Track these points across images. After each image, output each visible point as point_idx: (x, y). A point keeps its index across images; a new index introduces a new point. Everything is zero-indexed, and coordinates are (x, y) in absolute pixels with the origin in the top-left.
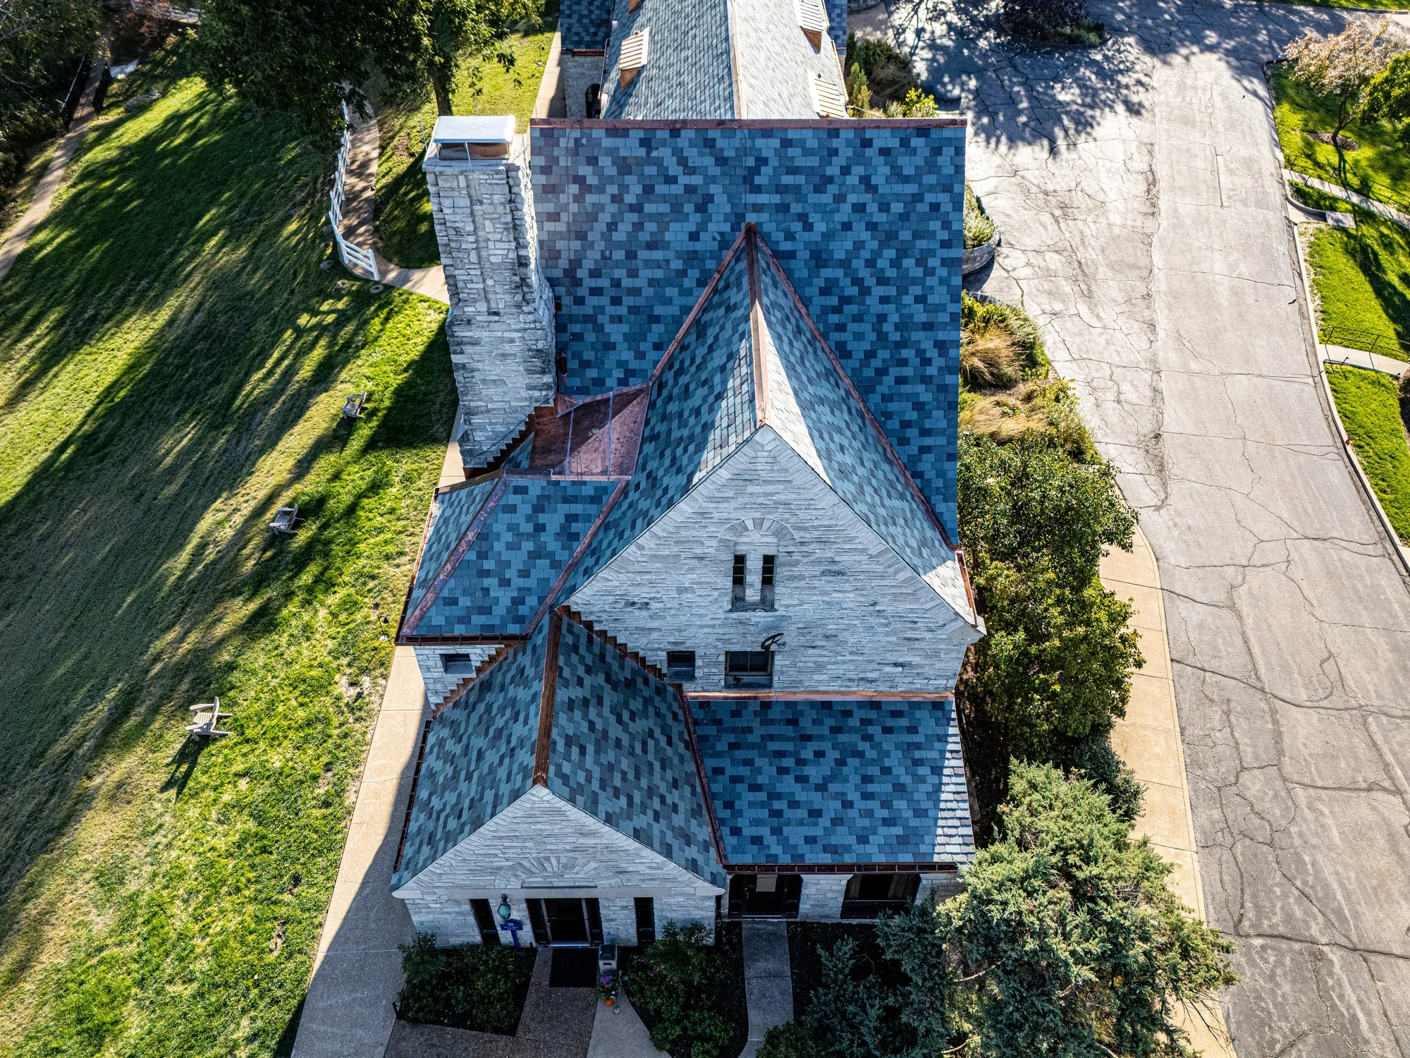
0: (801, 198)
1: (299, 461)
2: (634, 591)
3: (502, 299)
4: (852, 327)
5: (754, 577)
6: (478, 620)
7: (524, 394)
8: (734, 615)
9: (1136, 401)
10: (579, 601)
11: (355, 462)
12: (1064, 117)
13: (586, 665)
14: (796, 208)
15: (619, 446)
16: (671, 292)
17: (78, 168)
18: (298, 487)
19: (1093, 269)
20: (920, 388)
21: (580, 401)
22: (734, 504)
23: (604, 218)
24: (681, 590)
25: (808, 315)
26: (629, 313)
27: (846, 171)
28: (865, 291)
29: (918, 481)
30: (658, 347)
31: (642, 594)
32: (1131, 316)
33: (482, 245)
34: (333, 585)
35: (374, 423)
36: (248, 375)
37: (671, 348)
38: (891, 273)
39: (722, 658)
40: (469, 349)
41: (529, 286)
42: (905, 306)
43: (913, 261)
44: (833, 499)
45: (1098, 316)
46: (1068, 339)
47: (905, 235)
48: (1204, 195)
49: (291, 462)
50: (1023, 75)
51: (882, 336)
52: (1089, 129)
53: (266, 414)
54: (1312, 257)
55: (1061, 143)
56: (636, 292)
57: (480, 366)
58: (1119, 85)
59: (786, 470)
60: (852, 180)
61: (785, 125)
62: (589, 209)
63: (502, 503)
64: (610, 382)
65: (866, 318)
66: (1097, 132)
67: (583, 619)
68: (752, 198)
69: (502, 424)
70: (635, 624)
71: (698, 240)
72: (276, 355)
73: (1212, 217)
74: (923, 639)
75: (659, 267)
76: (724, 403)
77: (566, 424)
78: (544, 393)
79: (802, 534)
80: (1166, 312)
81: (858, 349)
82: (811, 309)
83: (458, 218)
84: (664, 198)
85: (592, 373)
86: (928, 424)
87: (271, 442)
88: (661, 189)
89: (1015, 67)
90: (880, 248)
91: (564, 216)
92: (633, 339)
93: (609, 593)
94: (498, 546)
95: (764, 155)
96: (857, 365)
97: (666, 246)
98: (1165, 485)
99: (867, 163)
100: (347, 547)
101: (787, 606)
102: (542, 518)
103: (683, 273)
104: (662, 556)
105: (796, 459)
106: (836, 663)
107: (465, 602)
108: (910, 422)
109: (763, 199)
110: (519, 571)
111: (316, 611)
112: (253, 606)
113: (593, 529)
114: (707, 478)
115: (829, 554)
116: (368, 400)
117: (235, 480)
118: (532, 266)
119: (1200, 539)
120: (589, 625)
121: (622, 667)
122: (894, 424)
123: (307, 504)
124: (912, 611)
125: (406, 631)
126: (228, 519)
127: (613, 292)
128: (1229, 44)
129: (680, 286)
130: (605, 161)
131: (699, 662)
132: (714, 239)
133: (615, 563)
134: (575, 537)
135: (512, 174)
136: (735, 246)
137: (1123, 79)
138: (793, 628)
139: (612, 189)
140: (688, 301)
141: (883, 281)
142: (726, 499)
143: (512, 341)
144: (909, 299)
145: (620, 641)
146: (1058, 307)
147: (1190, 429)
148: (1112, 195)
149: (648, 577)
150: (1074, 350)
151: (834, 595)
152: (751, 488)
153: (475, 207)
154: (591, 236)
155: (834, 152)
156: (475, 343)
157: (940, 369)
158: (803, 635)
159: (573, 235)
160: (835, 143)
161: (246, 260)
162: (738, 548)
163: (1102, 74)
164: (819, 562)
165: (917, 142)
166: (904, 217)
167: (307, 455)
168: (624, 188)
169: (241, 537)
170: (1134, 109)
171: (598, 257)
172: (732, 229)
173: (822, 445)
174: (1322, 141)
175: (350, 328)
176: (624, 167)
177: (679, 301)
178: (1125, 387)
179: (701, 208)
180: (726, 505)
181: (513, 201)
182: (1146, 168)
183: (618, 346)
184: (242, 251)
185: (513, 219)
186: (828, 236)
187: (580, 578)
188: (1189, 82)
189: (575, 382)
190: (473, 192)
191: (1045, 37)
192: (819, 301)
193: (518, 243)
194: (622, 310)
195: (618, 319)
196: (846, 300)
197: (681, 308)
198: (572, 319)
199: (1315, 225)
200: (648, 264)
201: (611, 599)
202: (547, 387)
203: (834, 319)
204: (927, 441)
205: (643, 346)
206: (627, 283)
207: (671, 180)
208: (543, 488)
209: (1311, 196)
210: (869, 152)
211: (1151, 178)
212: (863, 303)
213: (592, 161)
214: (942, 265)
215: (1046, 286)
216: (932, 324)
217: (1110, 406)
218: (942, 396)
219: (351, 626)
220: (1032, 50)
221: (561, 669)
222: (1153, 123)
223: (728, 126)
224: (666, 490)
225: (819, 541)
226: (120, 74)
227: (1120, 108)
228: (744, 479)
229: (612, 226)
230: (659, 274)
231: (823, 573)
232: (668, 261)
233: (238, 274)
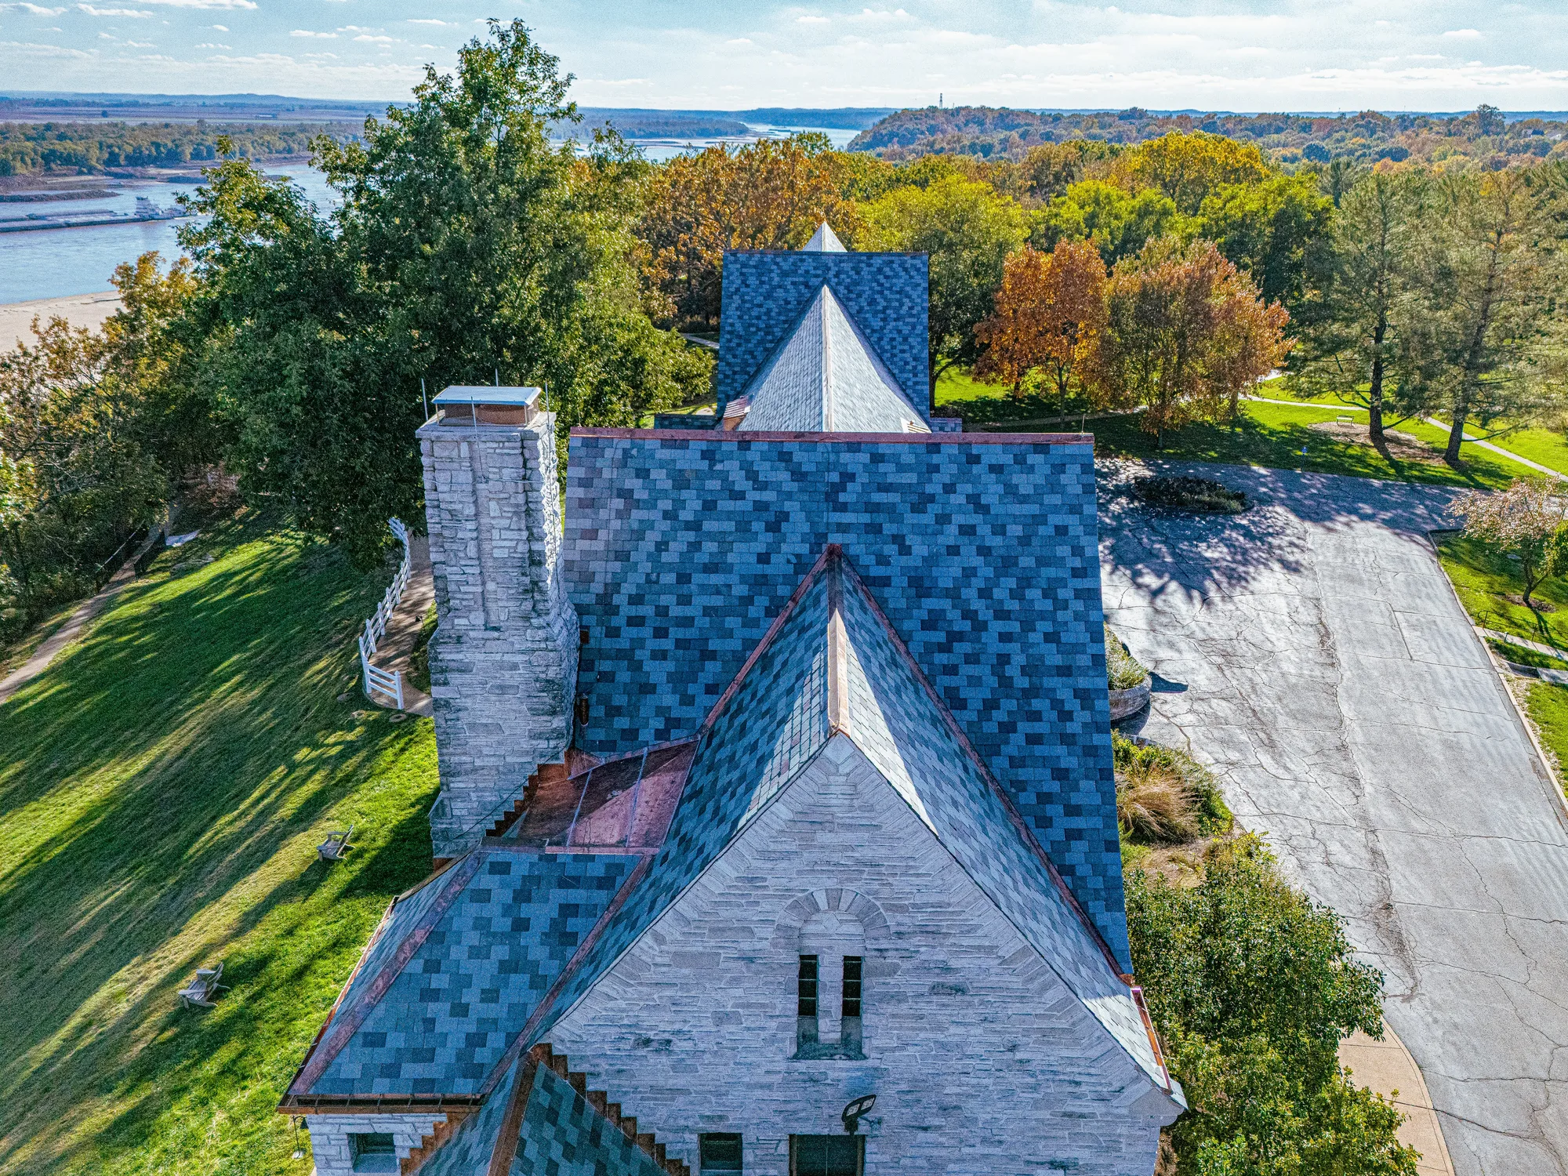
0: (897, 519)
1: (245, 914)
2: (648, 1019)
3: (504, 607)
4: (967, 670)
5: (830, 1000)
6: (411, 1070)
7: (525, 745)
8: (802, 1066)
9: (1350, 864)
10: (566, 1036)
11: (320, 914)
12: (1214, 572)
13: (567, 1145)
14: (889, 529)
15: (647, 811)
16: (732, 622)
17: (95, 626)
18: (234, 946)
19: (1270, 717)
20: (1061, 750)
21: (602, 760)
22: (796, 863)
23: (652, 537)
24: (721, 1018)
25: (908, 653)
26: (677, 647)
27: (949, 489)
28: (980, 627)
29: (1068, 879)
30: (712, 689)
31: (660, 1024)
32: (1327, 768)
33: (485, 535)
34: (244, 1078)
35: (358, 866)
36: (214, 819)
37: (730, 692)
38: (1013, 605)
39: (784, 1148)
40: (455, 678)
41: (542, 592)
42: (1032, 645)
43: (1039, 592)
44: (939, 857)
45: (1286, 768)
46: (1252, 792)
47: (1027, 562)
48: (1389, 648)
49: (235, 915)
50: (1162, 535)
51: (1005, 682)
52: (1243, 583)
53: (221, 861)
54: (1533, 711)
55: (1213, 594)
56: (687, 622)
57: (468, 703)
58: (1271, 546)
59: (871, 808)
60: (957, 499)
61: (875, 439)
62: (635, 526)
63: (471, 886)
64: (646, 735)
65: (983, 658)
66: (1254, 585)
67: (571, 1069)
68: (837, 517)
69: (492, 790)
70: (648, 1080)
71: (768, 562)
72: (256, 794)
73: (1403, 670)
74: (1092, 1115)
75: (718, 593)
76: (788, 727)
77: (579, 788)
78: (552, 743)
79: (899, 917)
80: (1369, 765)
81: (975, 697)
82: (911, 645)
83: (456, 497)
84: (729, 516)
85: (621, 723)
86: (1075, 799)
87: (216, 896)
88: (725, 505)
89: (1153, 528)
90: (997, 577)
91: (602, 534)
92: (678, 680)
93: (612, 1022)
94: (456, 953)
95: (850, 469)
96: (974, 717)
97: (730, 567)
98: (1410, 969)
99: (975, 481)
100: (279, 1025)
101: (882, 1051)
102: (526, 911)
103: (747, 601)
104: (693, 956)
105: (886, 789)
106: (961, 1160)
107: (396, 1040)
108: (1050, 794)
109: (848, 518)
110: (483, 991)
111: (211, 1115)
112: (122, 1108)
113: (599, 927)
114: (757, 817)
115: (941, 956)
116: (356, 839)
117: (154, 942)
118: (550, 566)
119: (1475, 1041)
120: (579, 1081)
121: (626, 1158)
122: (1028, 798)
123: (241, 967)
124: (1071, 1061)
125: (300, 1087)
126: (127, 991)
127: (659, 622)
128: (1388, 515)
129: (744, 616)
130: (659, 475)
131: (748, 1156)
132: (789, 561)
133: (621, 965)
134: (570, 939)
135: (528, 443)
136: (815, 570)
137: (1275, 542)
138: (892, 1091)
139: (666, 505)
140: (754, 633)
141: (1002, 615)
142: (787, 855)
143: (514, 667)
144: (1035, 637)
145: (626, 1112)
146: (1234, 756)
147: (1429, 899)
148: (1281, 645)
149: (668, 993)
150: (1261, 802)
151: (953, 1030)
152: (824, 837)
153: (481, 486)
154: (634, 556)
155: (936, 468)
156: (464, 670)
157: (1085, 725)
158: (908, 1105)
159: (612, 556)
160: (936, 459)
161: (254, 703)
162: (807, 942)
163: (1248, 534)
164: (924, 968)
165: (1034, 459)
166: (1025, 541)
167: (258, 905)
168: (680, 504)
169: (139, 1011)
170: (1292, 568)
171: (642, 580)
172: (811, 552)
173: (923, 786)
174: (1513, 602)
175: (354, 760)
176: (681, 481)
177: (741, 633)
178: (1334, 847)
179: (773, 527)
180: (784, 864)
181: (527, 477)
182: (1315, 621)
183: (659, 689)
184: (256, 693)
185: (527, 502)
186: (931, 560)
187: (570, 996)
188: (1348, 546)
189: (599, 735)
190: (477, 466)
191: (1182, 503)
192: (921, 637)
193: (531, 534)
194: (667, 644)
195: (660, 655)
196: (955, 637)
197: (745, 641)
198: (602, 654)
199: (1526, 681)
200: (704, 589)
201: (613, 1032)
202: (558, 734)
203: (941, 658)
204: (1079, 823)
205: (692, 689)
206: (675, 611)
207: (740, 496)
208: (532, 865)
209: (1515, 653)
210: (976, 469)
211: (1323, 631)
212: (978, 641)
213: (643, 473)
214: (1076, 597)
215: (1216, 734)
216: (1069, 668)
217: (1317, 868)
218: (1091, 762)
219: (255, 1137)
220: (1169, 514)
221: (523, 1142)
222: (1315, 580)
223: (808, 439)
224: (701, 851)
225: (924, 931)
226: (175, 542)
227: (1277, 566)
228: (812, 820)
229: (661, 546)
230: (717, 601)
231: (935, 989)
232: (729, 586)
233: (241, 717)
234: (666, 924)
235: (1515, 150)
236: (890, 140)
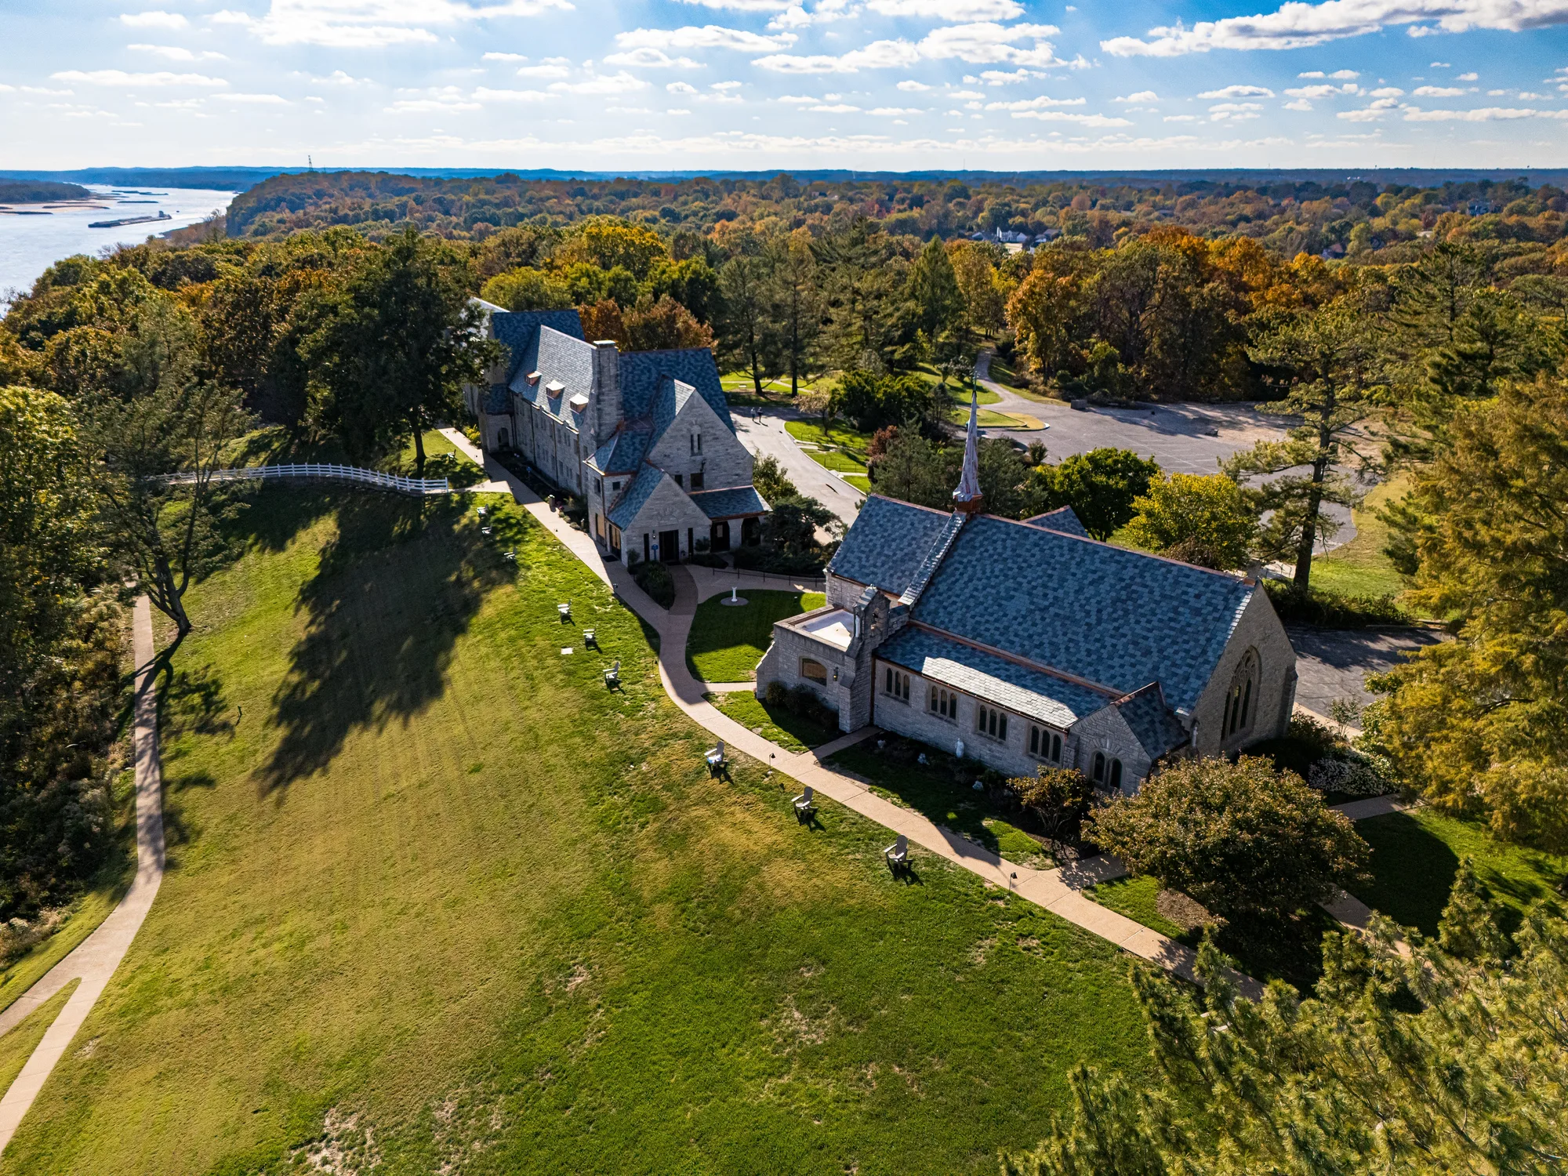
5: (696, 444)
7: (616, 417)
16: (646, 392)
24: (678, 449)
30: (646, 406)
56: (637, 393)
71: (650, 379)
75: (642, 386)
88: (637, 368)
92: (639, 404)
97: (642, 381)
101: (705, 453)
103: (648, 387)
104: (673, 436)
129: (648, 390)
132: (654, 379)
133: (661, 440)
138: (707, 462)
149: (669, 445)
158: (710, 465)
172: (658, 376)
177: (649, 394)
179: (649, 371)
183: (636, 406)
200: (639, 385)
205: (643, 406)
207: (640, 365)
232: (644, 384)
234: (669, 430)
235: (811, 210)
236: (278, 205)
